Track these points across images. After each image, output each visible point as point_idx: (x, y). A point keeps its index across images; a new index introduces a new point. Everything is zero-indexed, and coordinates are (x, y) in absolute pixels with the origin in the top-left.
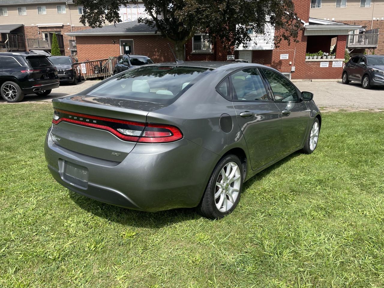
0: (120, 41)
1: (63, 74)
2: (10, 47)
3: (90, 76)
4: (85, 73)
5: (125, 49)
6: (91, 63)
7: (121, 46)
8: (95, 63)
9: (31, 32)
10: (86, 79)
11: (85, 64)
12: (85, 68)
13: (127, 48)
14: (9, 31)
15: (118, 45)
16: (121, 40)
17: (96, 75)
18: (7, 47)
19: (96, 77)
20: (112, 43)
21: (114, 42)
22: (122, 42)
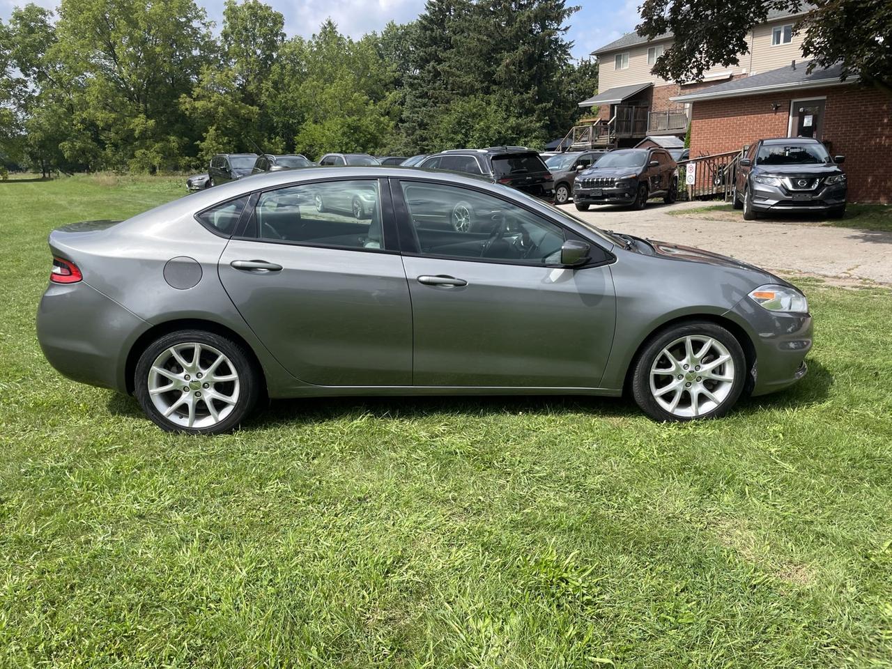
0: (792, 103)
1: (612, 187)
2: (617, 131)
3: (701, 192)
4: (692, 185)
5: (801, 122)
6: (708, 161)
7: (793, 116)
8: (716, 162)
9: (664, 98)
10: (692, 197)
11: (694, 165)
12: (694, 174)
13: (808, 121)
14: (619, 100)
15: (785, 115)
16: (794, 100)
17: (715, 189)
18: (610, 134)
19: (714, 193)
20: (770, 111)
21: (777, 108)
22: (797, 105)
